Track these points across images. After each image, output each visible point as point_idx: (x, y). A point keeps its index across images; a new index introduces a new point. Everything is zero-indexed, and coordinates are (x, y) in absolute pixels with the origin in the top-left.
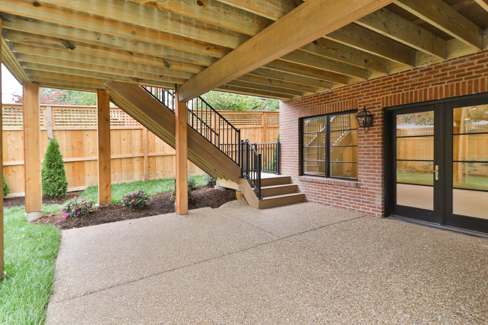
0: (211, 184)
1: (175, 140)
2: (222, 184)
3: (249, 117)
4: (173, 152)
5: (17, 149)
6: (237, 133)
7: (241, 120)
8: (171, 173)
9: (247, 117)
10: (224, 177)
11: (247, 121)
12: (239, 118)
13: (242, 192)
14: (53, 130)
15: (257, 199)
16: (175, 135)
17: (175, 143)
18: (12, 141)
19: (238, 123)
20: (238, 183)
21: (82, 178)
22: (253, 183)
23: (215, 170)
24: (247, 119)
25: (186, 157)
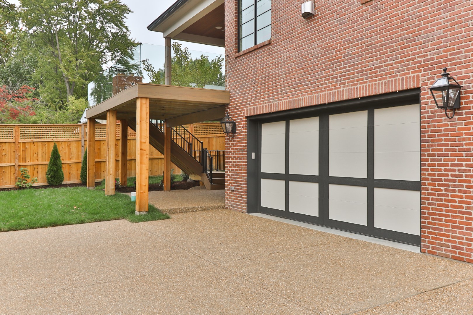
0: (186, 179)
1: (164, 149)
2: (192, 178)
3: (219, 127)
4: (163, 156)
5: (65, 153)
6: (201, 144)
7: (213, 130)
8: (157, 172)
9: (218, 127)
10: (193, 173)
11: (218, 131)
12: (211, 129)
13: (203, 181)
14: (85, 141)
15: (210, 184)
16: (164, 146)
17: (164, 151)
18: (63, 148)
19: (210, 133)
20: (201, 176)
21: (99, 173)
22: (208, 175)
23: (188, 168)
24: (218, 129)
25: (169, 160)
